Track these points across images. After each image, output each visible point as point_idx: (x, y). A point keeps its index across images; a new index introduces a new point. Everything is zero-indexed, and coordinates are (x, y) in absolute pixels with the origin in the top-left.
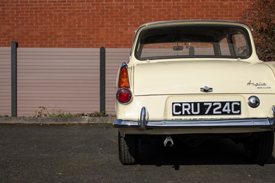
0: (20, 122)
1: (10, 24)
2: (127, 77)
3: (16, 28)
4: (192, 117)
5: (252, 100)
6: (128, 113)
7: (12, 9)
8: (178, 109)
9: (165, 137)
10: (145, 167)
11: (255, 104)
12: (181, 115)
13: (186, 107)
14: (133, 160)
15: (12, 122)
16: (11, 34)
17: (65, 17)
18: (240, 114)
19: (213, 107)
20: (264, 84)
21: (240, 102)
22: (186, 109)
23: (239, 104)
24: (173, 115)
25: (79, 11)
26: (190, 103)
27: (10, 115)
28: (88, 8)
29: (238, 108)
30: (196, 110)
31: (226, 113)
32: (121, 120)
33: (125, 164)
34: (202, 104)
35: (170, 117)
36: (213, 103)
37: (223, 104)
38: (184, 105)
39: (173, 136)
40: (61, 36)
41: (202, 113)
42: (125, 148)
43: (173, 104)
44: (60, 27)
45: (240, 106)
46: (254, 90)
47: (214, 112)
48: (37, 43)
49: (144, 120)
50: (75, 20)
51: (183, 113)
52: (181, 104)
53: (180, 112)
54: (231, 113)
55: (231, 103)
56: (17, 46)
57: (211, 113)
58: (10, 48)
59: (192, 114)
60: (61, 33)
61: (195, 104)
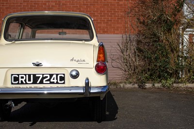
4: (28, 86)
5: (74, 73)
8: (16, 79)
9: (7, 101)
11: (75, 77)
12: (18, 83)
13: (22, 78)
18: (64, 83)
19: (43, 78)
20: (84, 61)
21: (64, 74)
22: (22, 79)
23: (63, 76)
24: (12, 84)
25: (14, 6)
26: (25, 75)
29: (62, 79)
30: (29, 80)
31: (53, 83)
34: (34, 75)
35: (10, 85)
36: (43, 75)
37: (51, 75)
38: (20, 76)
41: (35, 82)
43: (12, 75)
45: (64, 77)
46: (75, 65)
47: (44, 82)
51: (20, 82)
52: (18, 75)
53: (17, 82)
54: (57, 83)
55: (57, 75)
57: (41, 82)
59: (26, 83)
61: (29, 75)
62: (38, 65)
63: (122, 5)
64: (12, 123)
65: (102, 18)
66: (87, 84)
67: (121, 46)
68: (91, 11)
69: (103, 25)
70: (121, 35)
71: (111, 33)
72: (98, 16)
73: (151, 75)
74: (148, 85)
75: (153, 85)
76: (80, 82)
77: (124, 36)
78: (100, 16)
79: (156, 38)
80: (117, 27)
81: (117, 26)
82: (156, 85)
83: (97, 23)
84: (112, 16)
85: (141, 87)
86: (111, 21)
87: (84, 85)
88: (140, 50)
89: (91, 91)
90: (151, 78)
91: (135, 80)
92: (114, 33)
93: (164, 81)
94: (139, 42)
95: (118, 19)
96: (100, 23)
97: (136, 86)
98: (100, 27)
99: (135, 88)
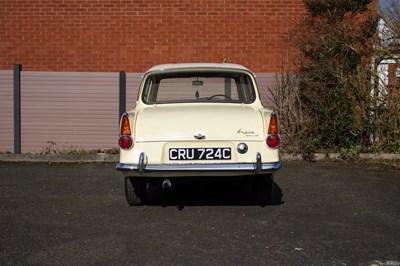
0: (25, 159)
1: (12, 41)
2: (129, 125)
3: (19, 45)
4: (188, 162)
5: (242, 147)
6: (130, 158)
7: (15, 22)
8: (175, 154)
9: (164, 179)
10: (150, 208)
11: (243, 151)
12: (177, 159)
13: (182, 152)
14: (139, 200)
15: (16, 160)
16: (13, 52)
17: (78, 33)
18: (230, 159)
19: (206, 153)
20: (253, 133)
21: (230, 149)
22: (181, 154)
24: (170, 159)
25: (96, 25)
26: (185, 149)
27: (13, 151)
28: (107, 21)
29: (228, 153)
30: (190, 155)
31: (217, 158)
32: (123, 164)
33: (132, 205)
34: (196, 150)
35: (168, 161)
36: (206, 149)
37: (215, 150)
38: (179, 150)
39: (171, 179)
40: (73, 56)
41: (196, 158)
42: (131, 189)
43: (170, 149)
44: (72, 44)
45: (230, 152)
46: (243, 138)
47: (207, 157)
48: (44, 64)
49: (142, 164)
50: (90, 37)
51: (179, 158)
52: (177, 149)
53: (176, 157)
54: (222, 158)
55: (222, 149)
56: (20, 70)
57: (204, 158)
58: (12, 72)
59: (187, 159)
60: (74, 52)
61: (190, 150)
62: (200, 138)
63: (273, 21)
64: (155, 208)
65: (240, 44)
66: (259, 160)
67: (274, 92)
68: (222, 33)
70: (274, 74)
72: (234, 40)
73: (323, 140)
74: (319, 156)
75: (327, 156)
76: (249, 158)
77: (280, 76)
78: (238, 40)
79: (331, 81)
80: (266, 59)
81: (266, 56)
82: (332, 156)
84: (257, 40)
85: (308, 158)
87: (255, 161)
88: (303, 98)
89: (264, 168)
90: (323, 145)
91: (297, 148)
93: (344, 150)
94: (303, 86)
95: (268, 44)
96: (238, 52)
97: (300, 157)
99: (296, 160)
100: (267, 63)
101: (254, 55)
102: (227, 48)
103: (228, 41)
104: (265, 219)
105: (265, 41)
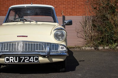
65: (68, 6)
67: (82, 24)
68: (61, 1)
69: (69, 10)
70: (82, 16)
71: (74, 15)
72: (66, 4)
73: (102, 41)
74: (100, 48)
75: (104, 48)
77: (84, 17)
78: (68, 4)
80: (78, 11)
82: (106, 48)
83: (66, 9)
84: (75, 4)
85: (96, 48)
86: (75, 7)
88: (94, 26)
90: (102, 43)
91: (92, 45)
92: (77, 15)
93: (110, 45)
94: (93, 21)
95: (79, 6)
96: (68, 9)
97: (93, 48)
98: (67, 12)
99: (92, 49)
100: (79, 13)
101: (74, 10)
102: (63, 7)
103: (64, 5)
104: (80, 73)
105: (78, 4)
